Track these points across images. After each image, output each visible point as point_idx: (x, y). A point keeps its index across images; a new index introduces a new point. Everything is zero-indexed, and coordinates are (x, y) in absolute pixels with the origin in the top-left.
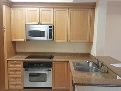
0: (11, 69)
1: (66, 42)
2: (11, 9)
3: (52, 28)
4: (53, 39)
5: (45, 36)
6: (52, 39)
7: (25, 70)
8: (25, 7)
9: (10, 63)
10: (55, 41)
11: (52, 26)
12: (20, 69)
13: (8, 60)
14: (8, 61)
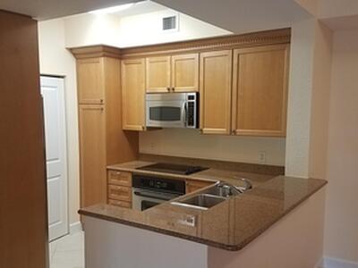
0: (112, 187)
1: (227, 135)
2: (123, 62)
3: (194, 101)
4: (198, 127)
5: (179, 119)
6: (194, 127)
7: (135, 193)
8: (145, 57)
9: (112, 175)
10: (201, 130)
11: (194, 94)
12: (127, 189)
13: (109, 167)
14: (108, 169)
